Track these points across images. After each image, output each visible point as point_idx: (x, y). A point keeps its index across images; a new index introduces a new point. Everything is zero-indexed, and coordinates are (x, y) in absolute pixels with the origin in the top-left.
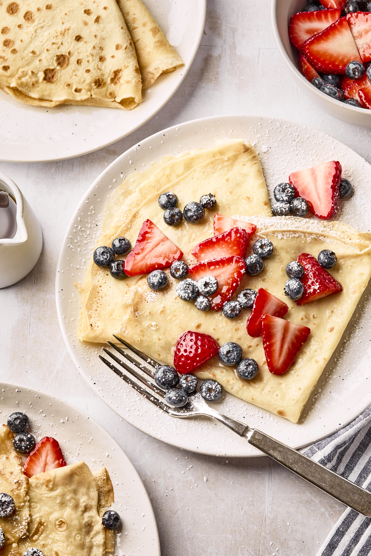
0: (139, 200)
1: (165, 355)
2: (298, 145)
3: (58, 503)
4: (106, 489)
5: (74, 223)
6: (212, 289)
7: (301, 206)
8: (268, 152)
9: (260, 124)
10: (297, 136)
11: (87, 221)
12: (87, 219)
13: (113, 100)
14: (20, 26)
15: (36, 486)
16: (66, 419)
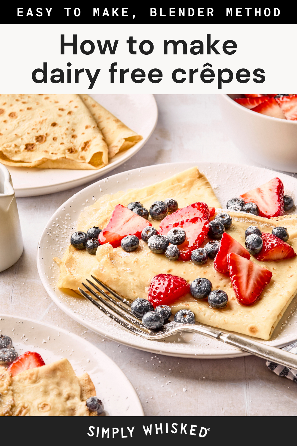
0: (109, 210)
1: (140, 293)
2: (243, 181)
3: (42, 392)
4: (88, 387)
5: (53, 221)
6: (181, 235)
7: (252, 206)
8: (218, 188)
9: (209, 167)
10: (242, 174)
11: (64, 222)
12: (64, 221)
13: (83, 161)
14: (5, 121)
15: (19, 381)
16: (48, 339)
